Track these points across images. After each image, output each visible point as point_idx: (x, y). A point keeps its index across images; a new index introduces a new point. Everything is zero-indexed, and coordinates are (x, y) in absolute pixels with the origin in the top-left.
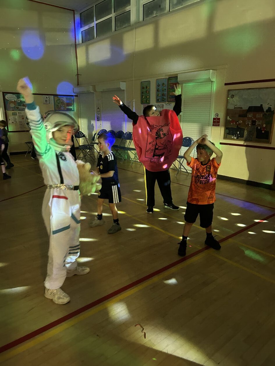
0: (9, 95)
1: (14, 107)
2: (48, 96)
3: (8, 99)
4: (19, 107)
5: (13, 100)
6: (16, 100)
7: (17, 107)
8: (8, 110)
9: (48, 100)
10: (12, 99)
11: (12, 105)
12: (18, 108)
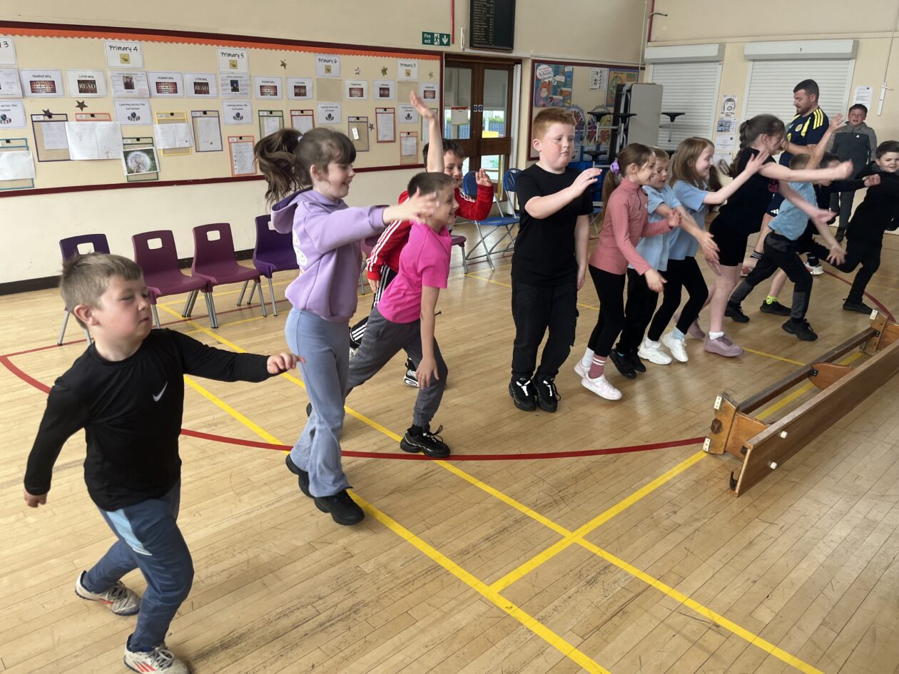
0: (543, 67)
1: (547, 96)
2: (598, 69)
3: (540, 78)
4: (554, 97)
5: (547, 81)
6: (550, 80)
7: (550, 98)
8: (536, 106)
9: (599, 79)
10: (547, 78)
11: (544, 93)
12: (552, 99)
